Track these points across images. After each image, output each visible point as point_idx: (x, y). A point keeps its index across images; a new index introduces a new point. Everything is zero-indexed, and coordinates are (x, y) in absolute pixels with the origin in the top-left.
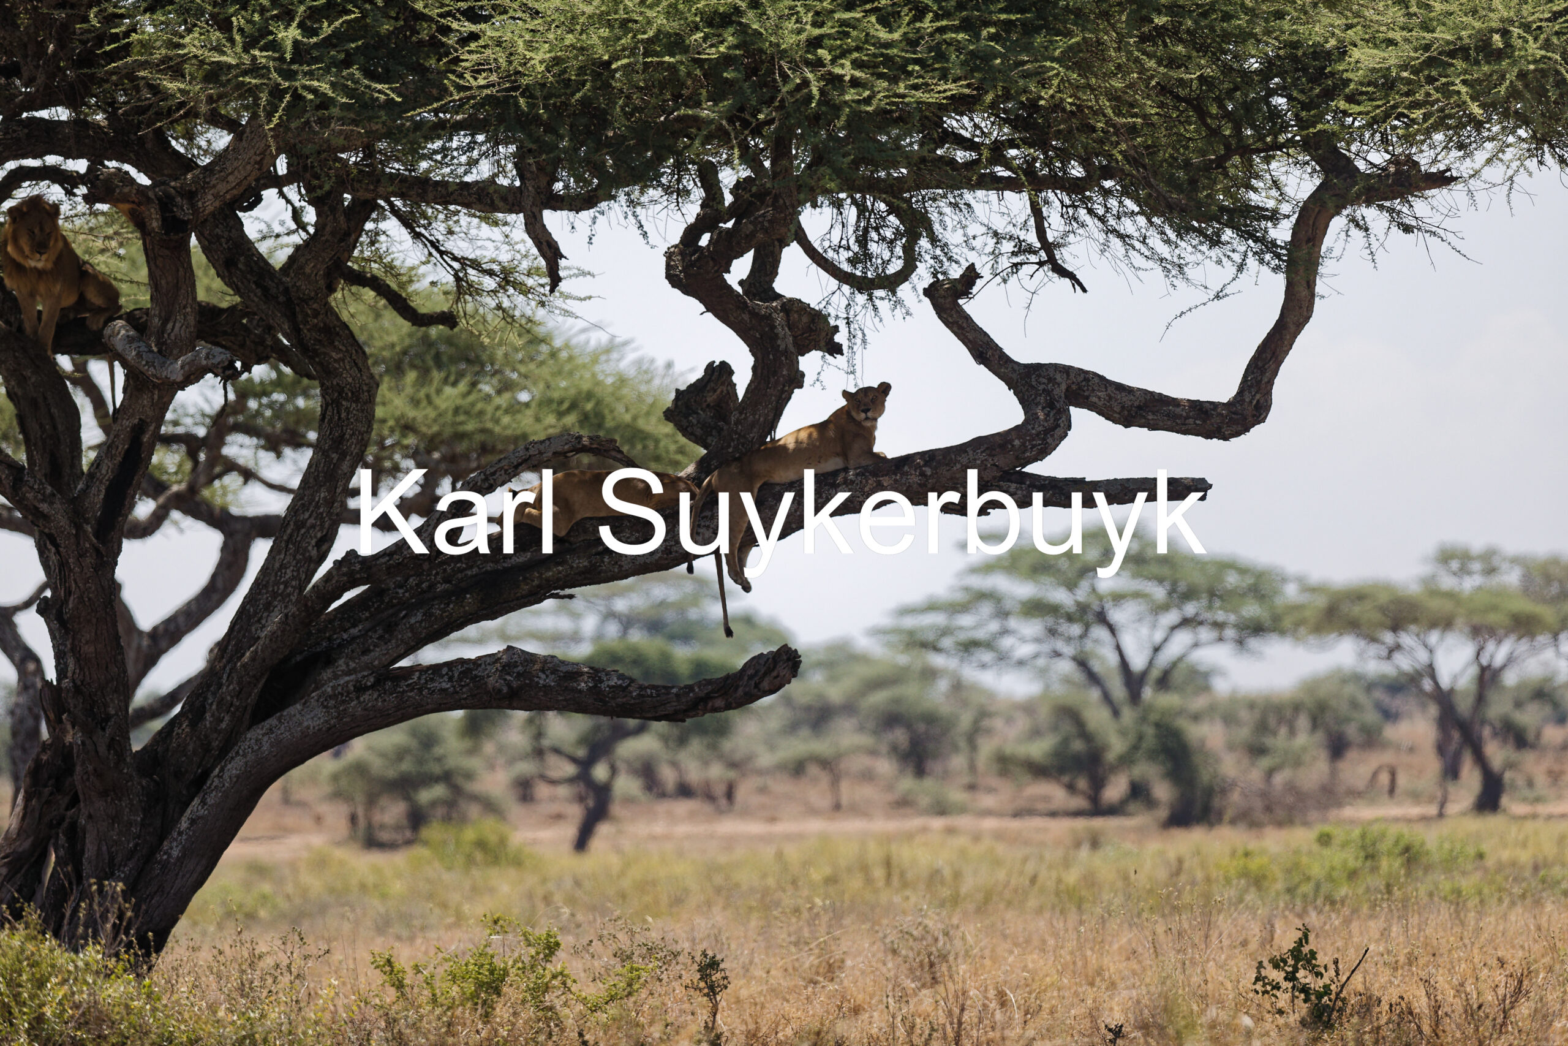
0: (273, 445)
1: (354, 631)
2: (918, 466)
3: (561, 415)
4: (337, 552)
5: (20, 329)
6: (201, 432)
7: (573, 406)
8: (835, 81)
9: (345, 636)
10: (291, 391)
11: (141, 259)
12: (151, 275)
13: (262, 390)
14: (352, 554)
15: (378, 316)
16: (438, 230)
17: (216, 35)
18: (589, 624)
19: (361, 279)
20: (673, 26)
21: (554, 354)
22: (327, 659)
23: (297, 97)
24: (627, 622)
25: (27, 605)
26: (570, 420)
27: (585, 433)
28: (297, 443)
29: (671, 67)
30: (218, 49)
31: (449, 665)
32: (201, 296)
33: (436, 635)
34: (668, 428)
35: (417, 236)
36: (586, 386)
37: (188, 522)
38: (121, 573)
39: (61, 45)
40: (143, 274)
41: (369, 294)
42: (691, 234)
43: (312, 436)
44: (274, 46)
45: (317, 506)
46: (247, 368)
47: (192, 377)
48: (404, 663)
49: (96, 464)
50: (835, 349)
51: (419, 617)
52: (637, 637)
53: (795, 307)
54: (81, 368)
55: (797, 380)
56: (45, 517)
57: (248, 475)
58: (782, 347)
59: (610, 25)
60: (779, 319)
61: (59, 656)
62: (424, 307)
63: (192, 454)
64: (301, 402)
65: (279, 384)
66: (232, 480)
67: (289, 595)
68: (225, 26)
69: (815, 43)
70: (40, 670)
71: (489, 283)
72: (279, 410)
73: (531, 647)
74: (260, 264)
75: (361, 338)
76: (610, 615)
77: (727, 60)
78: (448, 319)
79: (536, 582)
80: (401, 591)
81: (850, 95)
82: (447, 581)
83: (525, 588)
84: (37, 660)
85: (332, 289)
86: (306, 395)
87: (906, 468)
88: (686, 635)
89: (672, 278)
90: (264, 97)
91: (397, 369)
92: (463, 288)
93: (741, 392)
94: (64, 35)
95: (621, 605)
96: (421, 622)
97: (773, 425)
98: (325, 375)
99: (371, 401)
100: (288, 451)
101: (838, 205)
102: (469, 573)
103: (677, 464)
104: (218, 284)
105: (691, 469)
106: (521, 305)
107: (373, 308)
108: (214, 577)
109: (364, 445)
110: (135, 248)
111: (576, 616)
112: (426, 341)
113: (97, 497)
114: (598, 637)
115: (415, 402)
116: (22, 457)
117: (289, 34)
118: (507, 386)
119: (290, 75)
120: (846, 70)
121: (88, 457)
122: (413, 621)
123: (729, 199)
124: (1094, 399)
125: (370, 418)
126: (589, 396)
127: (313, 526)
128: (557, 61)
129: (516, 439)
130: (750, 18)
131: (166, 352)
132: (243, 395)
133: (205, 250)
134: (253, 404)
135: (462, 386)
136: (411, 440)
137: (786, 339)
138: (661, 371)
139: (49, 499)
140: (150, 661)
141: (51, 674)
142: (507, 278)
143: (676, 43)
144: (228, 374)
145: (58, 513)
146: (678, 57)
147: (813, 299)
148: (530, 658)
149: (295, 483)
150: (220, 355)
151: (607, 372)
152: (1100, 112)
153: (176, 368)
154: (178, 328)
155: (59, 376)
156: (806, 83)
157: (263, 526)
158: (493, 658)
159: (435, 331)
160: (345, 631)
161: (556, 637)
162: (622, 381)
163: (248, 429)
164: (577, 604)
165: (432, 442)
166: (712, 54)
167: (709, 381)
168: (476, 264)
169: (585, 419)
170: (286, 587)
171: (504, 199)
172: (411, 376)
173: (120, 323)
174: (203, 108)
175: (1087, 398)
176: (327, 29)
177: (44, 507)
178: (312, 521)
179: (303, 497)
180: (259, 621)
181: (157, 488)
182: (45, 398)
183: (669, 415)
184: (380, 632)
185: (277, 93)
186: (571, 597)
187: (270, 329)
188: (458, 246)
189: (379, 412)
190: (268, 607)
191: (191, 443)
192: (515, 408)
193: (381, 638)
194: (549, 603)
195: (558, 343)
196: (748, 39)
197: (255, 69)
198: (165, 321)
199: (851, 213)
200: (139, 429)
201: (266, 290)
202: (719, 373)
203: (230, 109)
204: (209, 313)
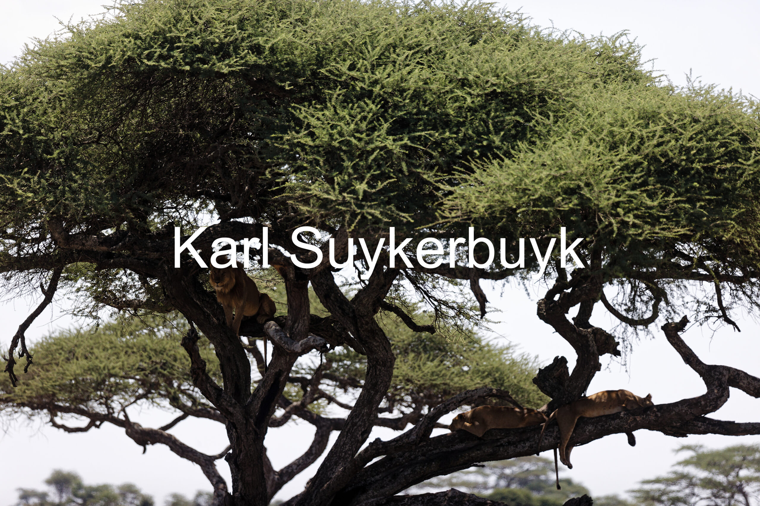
0: (344, 385)
1: (377, 477)
2: (654, 412)
3: (483, 378)
4: (371, 439)
5: (224, 323)
6: (309, 377)
7: (489, 374)
8: (624, 224)
9: (373, 479)
10: (354, 360)
11: (284, 292)
12: (289, 300)
13: (339, 359)
14: (378, 440)
15: (397, 326)
16: (428, 286)
17: (327, 186)
18: (492, 480)
19: (390, 308)
20: (548, 193)
21: (481, 349)
22: (363, 490)
23: (364, 217)
24: (510, 479)
25: (220, 456)
26: (488, 380)
27: (494, 388)
28: (355, 385)
29: (546, 214)
30: (327, 192)
31: (422, 496)
32: (312, 311)
33: (417, 481)
34: (535, 387)
35: (418, 288)
36: (496, 365)
37: (300, 420)
38: (266, 443)
39: (251, 187)
40: (285, 299)
41: (393, 315)
42: (550, 294)
43: (363, 382)
44: (354, 192)
45: (363, 416)
46: (332, 347)
47: (306, 350)
48: (400, 494)
49: (257, 390)
50: (617, 353)
51: (409, 471)
52: (514, 487)
53: (599, 332)
54: (253, 343)
55: (598, 367)
56: (231, 414)
57: (331, 399)
58: (592, 351)
59: (517, 191)
60: (591, 337)
61: (234, 481)
62: (420, 323)
63: (304, 388)
64: (358, 365)
65: (348, 356)
66: (323, 401)
67: (347, 458)
68: (331, 181)
69: (616, 205)
70: (225, 487)
71: (452, 313)
72: (347, 369)
73: (463, 490)
74: (341, 298)
75: (389, 336)
76: (502, 476)
77: (572, 211)
78: (431, 329)
79: (467, 458)
80: (401, 459)
81: (632, 231)
82: (423, 455)
83: (461, 461)
84: (224, 483)
85: (375, 312)
86: (360, 362)
87: (649, 412)
88: (538, 487)
89: (541, 315)
90: (348, 217)
91: (405, 352)
92: (439, 314)
93: (570, 372)
94: (253, 182)
95: (508, 471)
96: (410, 474)
97: (585, 388)
98: (370, 353)
99: (391, 367)
100: (350, 389)
101: (622, 283)
102: (435, 452)
103: (538, 405)
104: (321, 306)
105: (544, 408)
106: (466, 324)
107: (395, 322)
108: (311, 447)
109: (387, 387)
110: (282, 287)
111: (486, 476)
112: (420, 340)
113: (257, 405)
114: (496, 486)
115: (413, 368)
116: (221, 384)
117: (361, 187)
118: (457, 363)
119: (361, 207)
120: (630, 219)
121: (253, 387)
122: (406, 473)
123: (569, 278)
124: (741, 384)
125: (390, 375)
126: (497, 370)
127: (360, 426)
128: (490, 207)
129: (460, 389)
130: (585, 192)
131: (294, 338)
132: (330, 360)
133: (315, 289)
134: (335, 365)
135: (436, 362)
136: (410, 387)
137: (594, 347)
138: (533, 359)
139: (233, 406)
140: (278, 486)
141: (230, 490)
142: (460, 311)
143: (548, 202)
144: (323, 350)
145: (238, 413)
146: (549, 209)
147: (608, 329)
148: (463, 495)
149: (353, 404)
150: (320, 340)
151: (507, 357)
152: (752, 245)
153: (298, 346)
154: (300, 326)
155: (240, 346)
156: (611, 224)
157: (336, 424)
158: (445, 494)
159: (424, 335)
160: (373, 477)
161: (475, 485)
162: (514, 363)
163: (331, 377)
164: (487, 471)
165: (420, 389)
166: (566, 208)
167: (556, 365)
168: (445, 303)
169: (495, 381)
170: (345, 454)
171: (461, 273)
172: (412, 355)
173: (272, 322)
174: (318, 220)
175: (738, 383)
176: (380, 185)
177: (231, 409)
178: (360, 423)
179: (356, 411)
180: (331, 470)
181: (285, 403)
182: (234, 357)
183: (535, 381)
184: (390, 478)
185: (354, 215)
186: (483, 466)
187: (345, 330)
188: (437, 294)
189: (395, 372)
190: (336, 464)
191: (304, 382)
192: (462, 373)
193: (390, 481)
194: (472, 469)
195: (483, 343)
196: (584, 201)
197: (344, 203)
198: (294, 323)
199: (628, 287)
200: (278, 375)
201: (343, 310)
202: (560, 362)
203: (330, 222)
204: (315, 320)
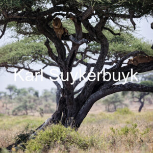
0: (94, 53)
3: (136, 48)
5: (56, 37)
6: (83, 51)
7: (137, 47)
10: (96, 45)
11: (74, 26)
12: (76, 28)
13: (92, 45)
15: (108, 34)
16: (117, 21)
19: (106, 29)
21: (134, 39)
23: (96, 2)
24: (146, 78)
27: (139, 50)
28: (97, 53)
31: (120, 85)
32: (83, 31)
34: (151, 49)
35: (114, 22)
36: (139, 44)
40: (74, 28)
41: (107, 31)
43: (99, 52)
45: (101, 62)
46: (90, 42)
47: (82, 43)
48: (114, 85)
52: (147, 80)
54: (65, 42)
56: (61, 64)
57: (90, 58)
61: (63, 84)
62: (115, 33)
63: (82, 55)
64: (98, 47)
65: (94, 44)
66: (88, 58)
70: (60, 87)
71: (125, 29)
72: (94, 48)
73: (132, 82)
74: (91, 27)
75: (106, 37)
76: (143, 77)
78: (119, 34)
84: (60, 85)
85: (102, 30)
90: (92, 2)
91: (111, 42)
92: (121, 30)
95: (144, 76)
98: (101, 43)
99: (108, 46)
106: (130, 32)
109: (107, 53)
111: (138, 77)
112: (116, 38)
113: (68, 61)
114: (142, 80)
115: (114, 47)
116: (57, 55)
118: (127, 44)
121: (67, 55)
127: (100, 65)
129: (129, 52)
131: (78, 40)
132: (89, 46)
133: (84, 25)
134: (90, 47)
135: (121, 44)
136: (114, 52)
139: (62, 62)
141: (62, 87)
142: (128, 28)
144: (87, 43)
149: (97, 59)
150: (86, 40)
151: (142, 41)
153: (79, 42)
154: (80, 36)
157: (92, 65)
158: (127, 84)
159: (117, 36)
162: (144, 43)
163: (90, 51)
165: (117, 52)
168: (123, 26)
169: (139, 48)
171: (127, 16)
172: (113, 43)
173: (71, 36)
174: (83, 4)
179: (98, 61)
181: (77, 60)
182: (60, 47)
183: (152, 47)
187: (93, 36)
189: (109, 48)
191: (82, 53)
192: (129, 47)
195: (135, 37)
198: (78, 35)
200: (74, 51)
201: (92, 30)
203: (87, 4)
204: (84, 34)
